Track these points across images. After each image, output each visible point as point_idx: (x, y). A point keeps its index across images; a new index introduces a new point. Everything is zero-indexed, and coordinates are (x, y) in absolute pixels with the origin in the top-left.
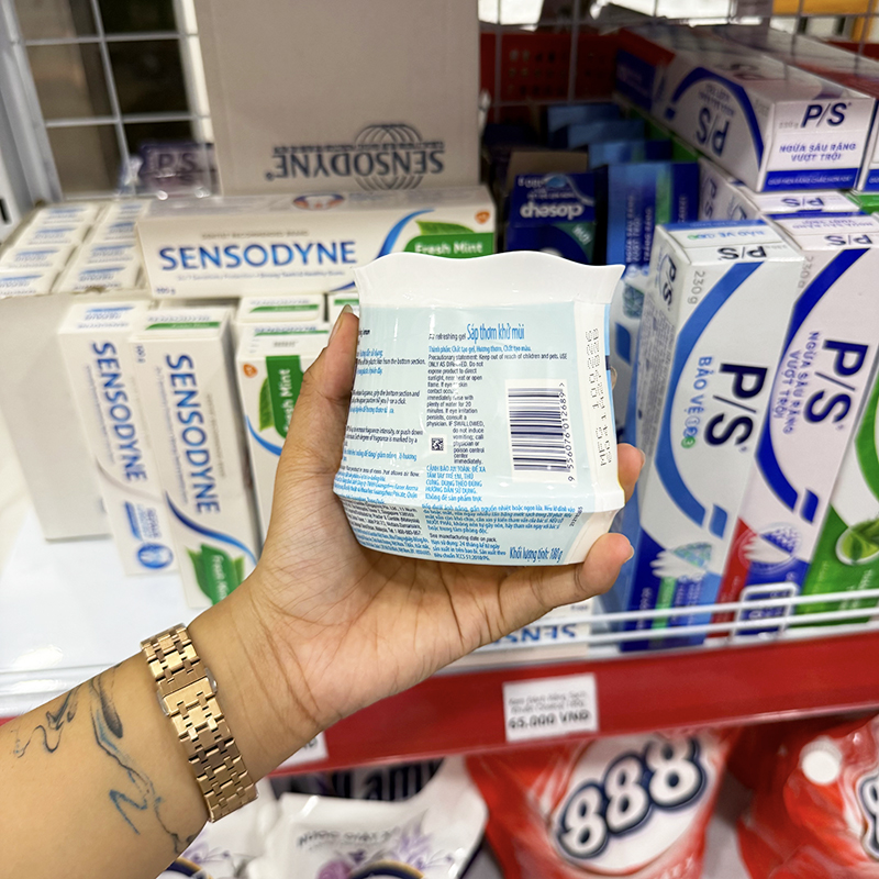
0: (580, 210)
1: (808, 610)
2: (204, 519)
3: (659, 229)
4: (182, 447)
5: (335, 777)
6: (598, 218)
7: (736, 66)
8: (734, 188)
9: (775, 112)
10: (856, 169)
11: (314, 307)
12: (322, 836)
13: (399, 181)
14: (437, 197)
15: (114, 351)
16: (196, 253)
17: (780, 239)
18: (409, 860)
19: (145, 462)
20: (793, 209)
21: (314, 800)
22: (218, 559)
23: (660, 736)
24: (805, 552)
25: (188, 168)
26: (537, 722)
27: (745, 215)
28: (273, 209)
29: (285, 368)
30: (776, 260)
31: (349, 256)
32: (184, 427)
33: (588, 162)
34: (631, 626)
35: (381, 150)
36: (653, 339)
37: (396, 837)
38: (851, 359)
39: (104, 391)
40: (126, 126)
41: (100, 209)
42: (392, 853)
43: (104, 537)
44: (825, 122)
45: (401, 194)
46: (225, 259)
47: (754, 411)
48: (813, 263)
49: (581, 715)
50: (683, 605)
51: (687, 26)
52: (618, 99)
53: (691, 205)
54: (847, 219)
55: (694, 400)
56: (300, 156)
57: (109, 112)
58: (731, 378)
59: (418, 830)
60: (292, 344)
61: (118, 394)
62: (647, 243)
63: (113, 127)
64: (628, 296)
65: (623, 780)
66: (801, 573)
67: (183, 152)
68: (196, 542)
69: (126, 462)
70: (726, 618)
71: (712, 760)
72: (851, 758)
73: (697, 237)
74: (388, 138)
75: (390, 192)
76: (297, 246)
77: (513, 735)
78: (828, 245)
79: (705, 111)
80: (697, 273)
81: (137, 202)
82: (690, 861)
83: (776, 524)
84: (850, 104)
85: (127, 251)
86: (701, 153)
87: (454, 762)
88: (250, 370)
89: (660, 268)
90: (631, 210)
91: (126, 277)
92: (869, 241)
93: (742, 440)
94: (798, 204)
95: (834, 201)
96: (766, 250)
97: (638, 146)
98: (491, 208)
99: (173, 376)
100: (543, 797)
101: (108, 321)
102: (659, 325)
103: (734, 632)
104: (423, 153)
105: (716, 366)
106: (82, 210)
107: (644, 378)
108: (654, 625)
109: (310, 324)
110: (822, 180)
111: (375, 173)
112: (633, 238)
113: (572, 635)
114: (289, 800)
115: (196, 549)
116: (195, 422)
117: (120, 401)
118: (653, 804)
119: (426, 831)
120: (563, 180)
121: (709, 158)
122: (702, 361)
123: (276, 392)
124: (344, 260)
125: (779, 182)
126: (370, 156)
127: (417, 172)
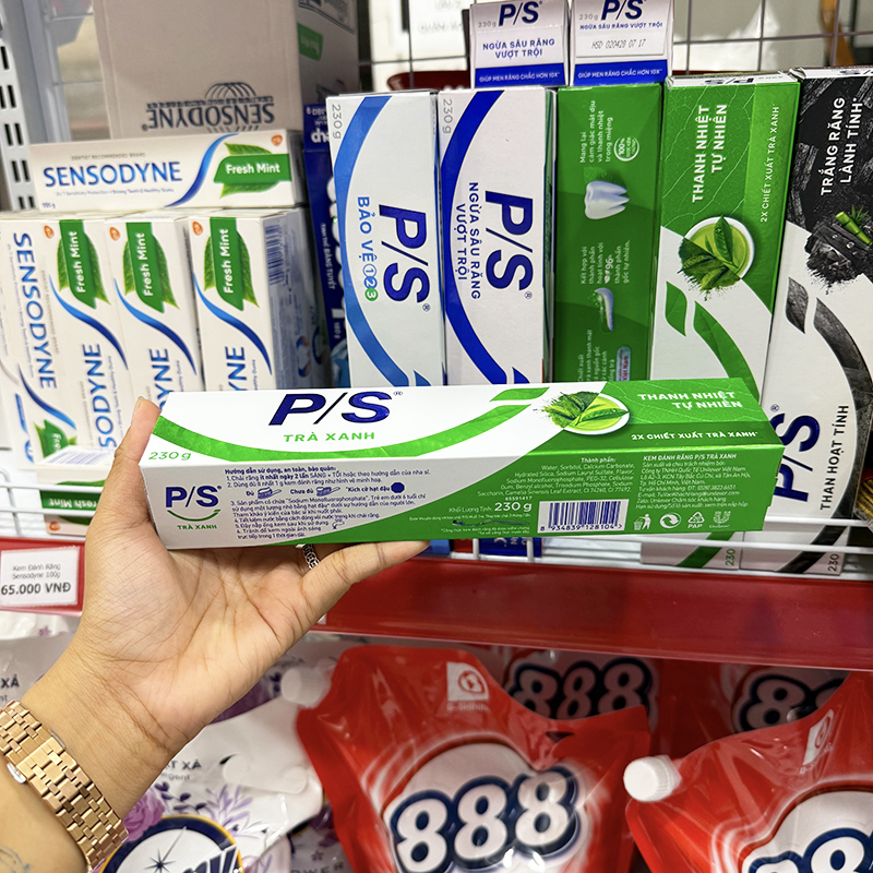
2: (45, 394)
4: (27, 320)
9: (473, 13)
10: (561, 64)
16: (67, 172)
18: (226, 823)
22: (57, 436)
31: (176, 175)
35: (225, 104)
44: (520, 18)
46: (88, 178)
47: (426, 264)
48: (453, 105)
55: (363, 245)
56: (166, 110)
58: (392, 222)
65: (482, 808)
74: (230, 95)
76: (137, 165)
84: (542, 3)
93: (423, 297)
98: (283, 132)
104: (258, 106)
105: (375, 208)
111: (221, 124)
116: (35, 296)
122: (362, 202)
123: (68, 252)
124: (173, 178)
125: (490, 78)
126: (216, 109)
127: (254, 122)
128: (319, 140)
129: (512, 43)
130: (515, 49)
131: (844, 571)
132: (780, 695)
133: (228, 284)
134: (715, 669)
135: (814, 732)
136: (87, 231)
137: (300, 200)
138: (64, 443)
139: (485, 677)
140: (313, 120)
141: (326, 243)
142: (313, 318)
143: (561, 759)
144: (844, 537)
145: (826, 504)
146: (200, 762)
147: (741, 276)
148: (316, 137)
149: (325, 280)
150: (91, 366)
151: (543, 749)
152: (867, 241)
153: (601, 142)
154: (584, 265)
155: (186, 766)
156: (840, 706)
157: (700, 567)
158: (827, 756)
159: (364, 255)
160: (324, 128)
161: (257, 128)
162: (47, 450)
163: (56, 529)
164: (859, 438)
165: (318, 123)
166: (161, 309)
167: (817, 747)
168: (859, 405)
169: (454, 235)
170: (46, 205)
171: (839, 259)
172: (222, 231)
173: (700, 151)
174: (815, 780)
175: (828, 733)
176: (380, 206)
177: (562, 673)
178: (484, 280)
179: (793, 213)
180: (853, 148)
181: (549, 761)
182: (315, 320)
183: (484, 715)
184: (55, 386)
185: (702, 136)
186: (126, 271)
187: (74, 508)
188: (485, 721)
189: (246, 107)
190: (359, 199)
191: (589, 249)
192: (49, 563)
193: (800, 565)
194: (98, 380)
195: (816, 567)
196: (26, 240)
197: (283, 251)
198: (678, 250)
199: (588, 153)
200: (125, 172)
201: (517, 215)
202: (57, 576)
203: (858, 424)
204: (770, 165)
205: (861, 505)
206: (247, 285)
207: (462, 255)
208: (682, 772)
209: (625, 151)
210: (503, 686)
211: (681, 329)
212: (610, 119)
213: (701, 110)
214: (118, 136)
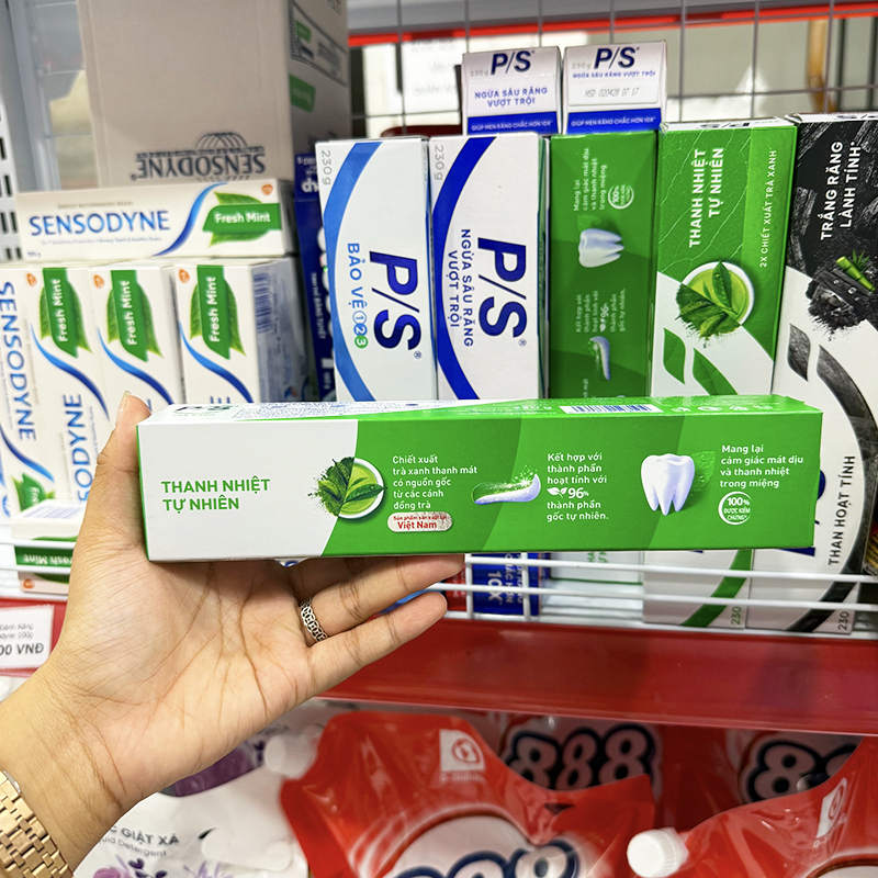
2: (24, 447)
4: (7, 370)
9: (465, 62)
10: (554, 113)
16: (53, 221)
22: (35, 490)
31: (164, 224)
32: (9, 350)
44: (512, 68)
46: (74, 227)
47: (418, 311)
48: (444, 151)
55: (353, 292)
56: (155, 160)
58: (382, 269)
68: (20, 471)
74: (220, 145)
76: (125, 214)
80: (323, 152)
88: (31, 279)
93: (414, 344)
98: (273, 182)
104: (248, 156)
115: (20, 479)
116: (16, 346)
122: (352, 248)
123: (50, 300)
124: (161, 227)
125: (482, 127)
126: (207, 159)
127: (245, 172)
128: (309, 190)
129: (504, 92)
130: (507, 98)
131: (855, 630)
132: (789, 762)
133: (214, 333)
134: (720, 735)
135: (827, 802)
136: (71, 278)
137: (290, 249)
138: (41, 497)
139: (480, 745)
140: (304, 170)
141: (316, 292)
142: (302, 368)
143: (561, 832)
144: (854, 593)
145: (834, 559)
146: (178, 837)
147: (741, 322)
148: (307, 187)
149: (315, 329)
150: (71, 417)
151: (541, 822)
152: (870, 286)
153: (595, 190)
154: (579, 313)
155: (162, 841)
156: (853, 773)
157: (705, 626)
158: (842, 826)
159: (354, 301)
160: (315, 178)
161: (248, 177)
162: (25, 504)
163: (30, 587)
164: (867, 490)
165: (309, 172)
166: (144, 358)
167: (831, 818)
168: (865, 456)
169: (446, 281)
170: (31, 254)
171: (841, 305)
172: (209, 279)
173: (697, 195)
174: (829, 854)
175: (841, 803)
176: (371, 253)
177: (561, 740)
178: (476, 327)
179: (793, 257)
180: (852, 192)
181: (549, 835)
182: (304, 369)
183: (479, 786)
184: (35, 437)
185: (698, 180)
186: (110, 319)
187: (49, 565)
188: (480, 792)
189: (236, 157)
190: (349, 245)
191: (583, 297)
192: (22, 623)
193: (809, 623)
194: (78, 432)
195: (825, 626)
196: (9, 289)
197: (271, 299)
198: (675, 296)
199: (582, 201)
200: (112, 221)
201: (510, 261)
202: (30, 636)
203: (866, 475)
204: (769, 209)
205: (871, 561)
206: (234, 333)
207: (455, 302)
208: (689, 846)
209: (619, 199)
210: (500, 754)
211: (681, 378)
212: (604, 167)
213: (697, 154)
214: (106, 185)
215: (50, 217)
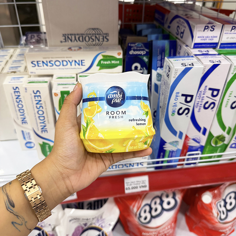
0: (145, 53)
1: (204, 158)
2: (43, 135)
3: (166, 58)
4: (37, 115)
5: (79, 204)
6: (150, 55)
7: (186, 15)
8: (185, 47)
9: (196, 28)
10: (217, 43)
11: (74, 78)
12: (75, 219)
13: (97, 44)
14: (107, 48)
15: (19, 89)
17: (197, 61)
18: (99, 225)
19: (27, 119)
20: (201, 53)
21: (74, 210)
22: (47, 146)
23: (165, 191)
24: (203, 143)
25: (39, 39)
26: (133, 188)
27: (188, 55)
28: (62, 51)
29: (66, 94)
30: (196, 67)
32: (38, 110)
33: (147, 40)
34: (158, 162)
35: (92, 35)
36: (164, 87)
37: (96, 219)
38: (215, 93)
39: (16, 100)
40: (22, 27)
41: (15, 50)
42: (94, 224)
43: (16, 140)
44: (209, 30)
45: (97, 47)
46: (49, 64)
47: (190, 106)
48: (206, 67)
49: (145, 186)
50: (171, 157)
51: (174, 4)
52: (155, 23)
53: (174, 52)
54: (215, 56)
55: (174, 104)
56: (70, 37)
57: (17, 24)
58: (184, 98)
59: (101, 217)
60: (68, 88)
61: (20, 101)
62: (163, 62)
63: (18, 28)
64: (158, 76)
65: (155, 203)
66: (202, 149)
67: (37, 35)
68: (41, 141)
69: (22, 119)
70: (182, 160)
71: (179, 198)
72: (215, 197)
73: (176, 60)
74: (94, 32)
75: (94, 47)
76: (69, 61)
77: (127, 192)
78: (210, 63)
79: (178, 26)
80: (176, 70)
81: (25, 48)
82: (173, 224)
83: (195, 136)
84: (216, 26)
85: (22, 62)
86: (177, 38)
87: (111, 199)
88: (56, 95)
89: (166, 68)
90: (158, 53)
91: (22, 69)
92: (220, 62)
93: (187, 114)
94: (202, 52)
95: (212, 51)
96: (194, 64)
97: (160, 36)
98: (121, 52)
99: (35, 96)
100: (134, 208)
101: (17, 81)
102: (166, 83)
103: (184, 164)
104: (103, 36)
105: (180, 95)
106: (9, 50)
107: (162, 97)
108: (164, 162)
109: (72, 82)
110: (208, 46)
112: (159, 60)
113: (142, 165)
114: (67, 210)
115: (41, 143)
116: (41, 109)
117: (20, 103)
118: (163, 209)
119: (104, 217)
120: (141, 45)
121: (179, 39)
122: (177, 93)
124: (82, 65)
125: (197, 46)
126: (89, 37)
127: (102, 41)
129: (206, 37)
170: (32, 73)
176: (182, 94)
178: (202, 108)
184: (48, 132)
189: (99, 37)
200: (64, 63)
215: (40, 61)
